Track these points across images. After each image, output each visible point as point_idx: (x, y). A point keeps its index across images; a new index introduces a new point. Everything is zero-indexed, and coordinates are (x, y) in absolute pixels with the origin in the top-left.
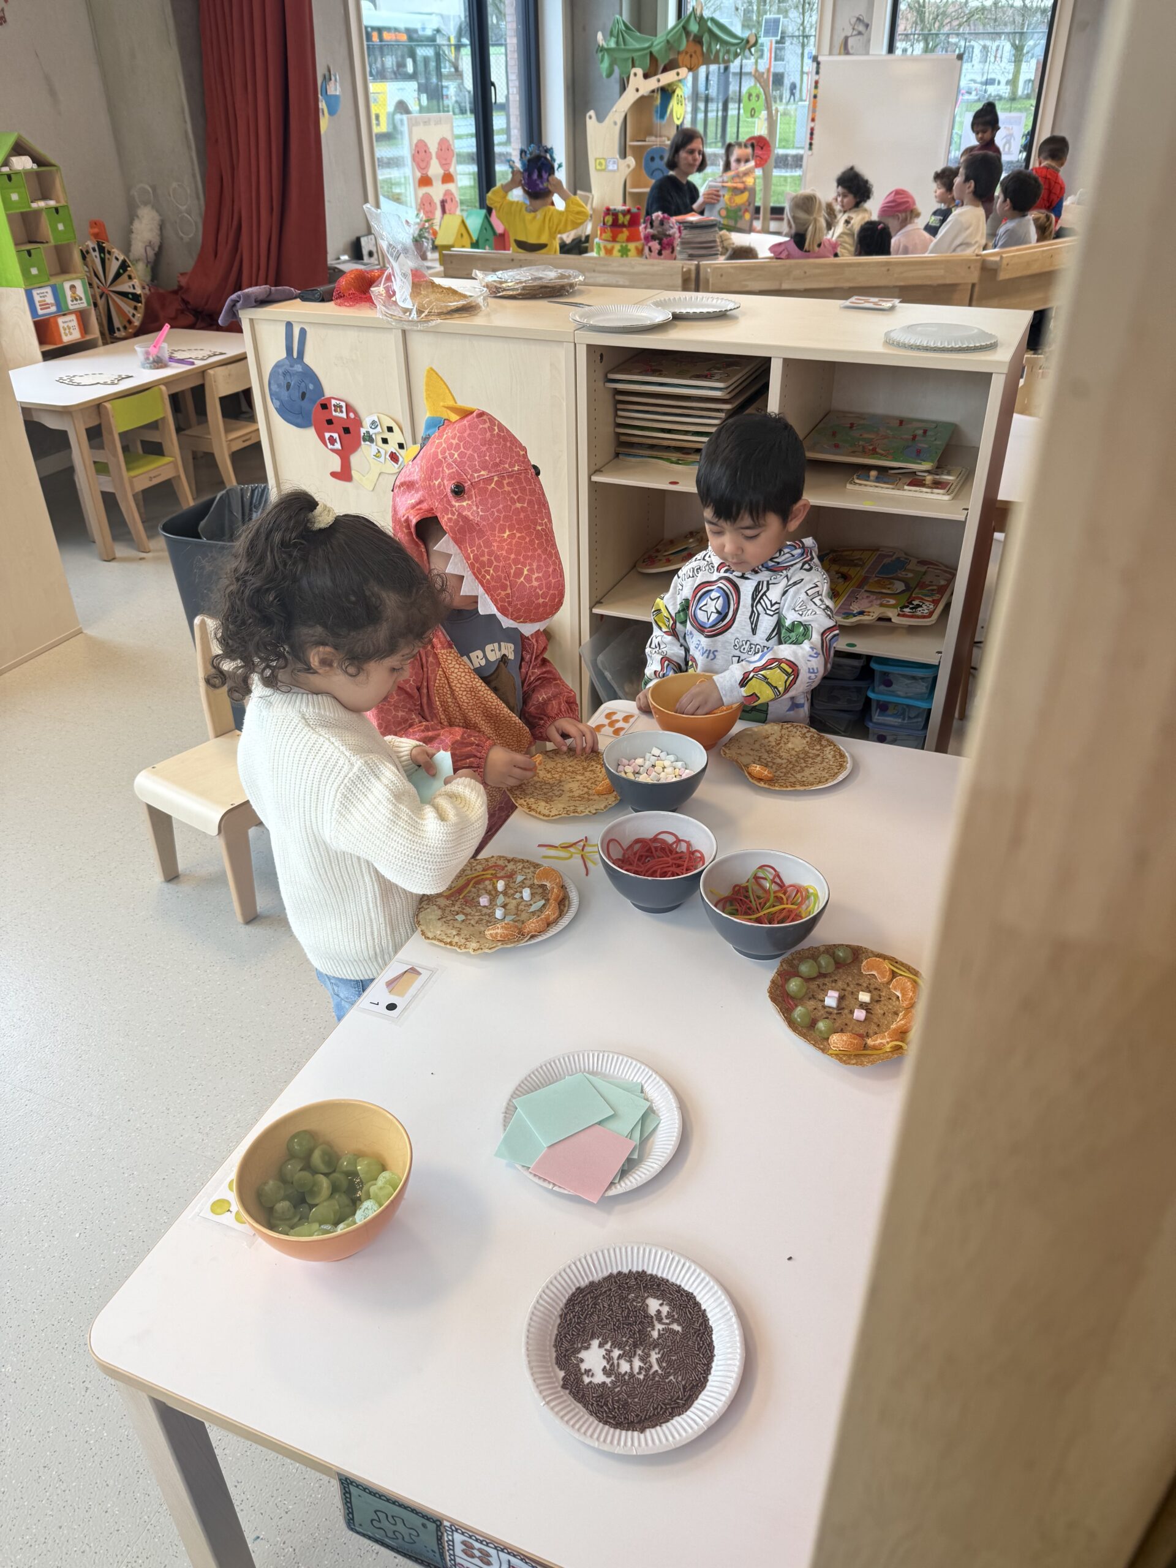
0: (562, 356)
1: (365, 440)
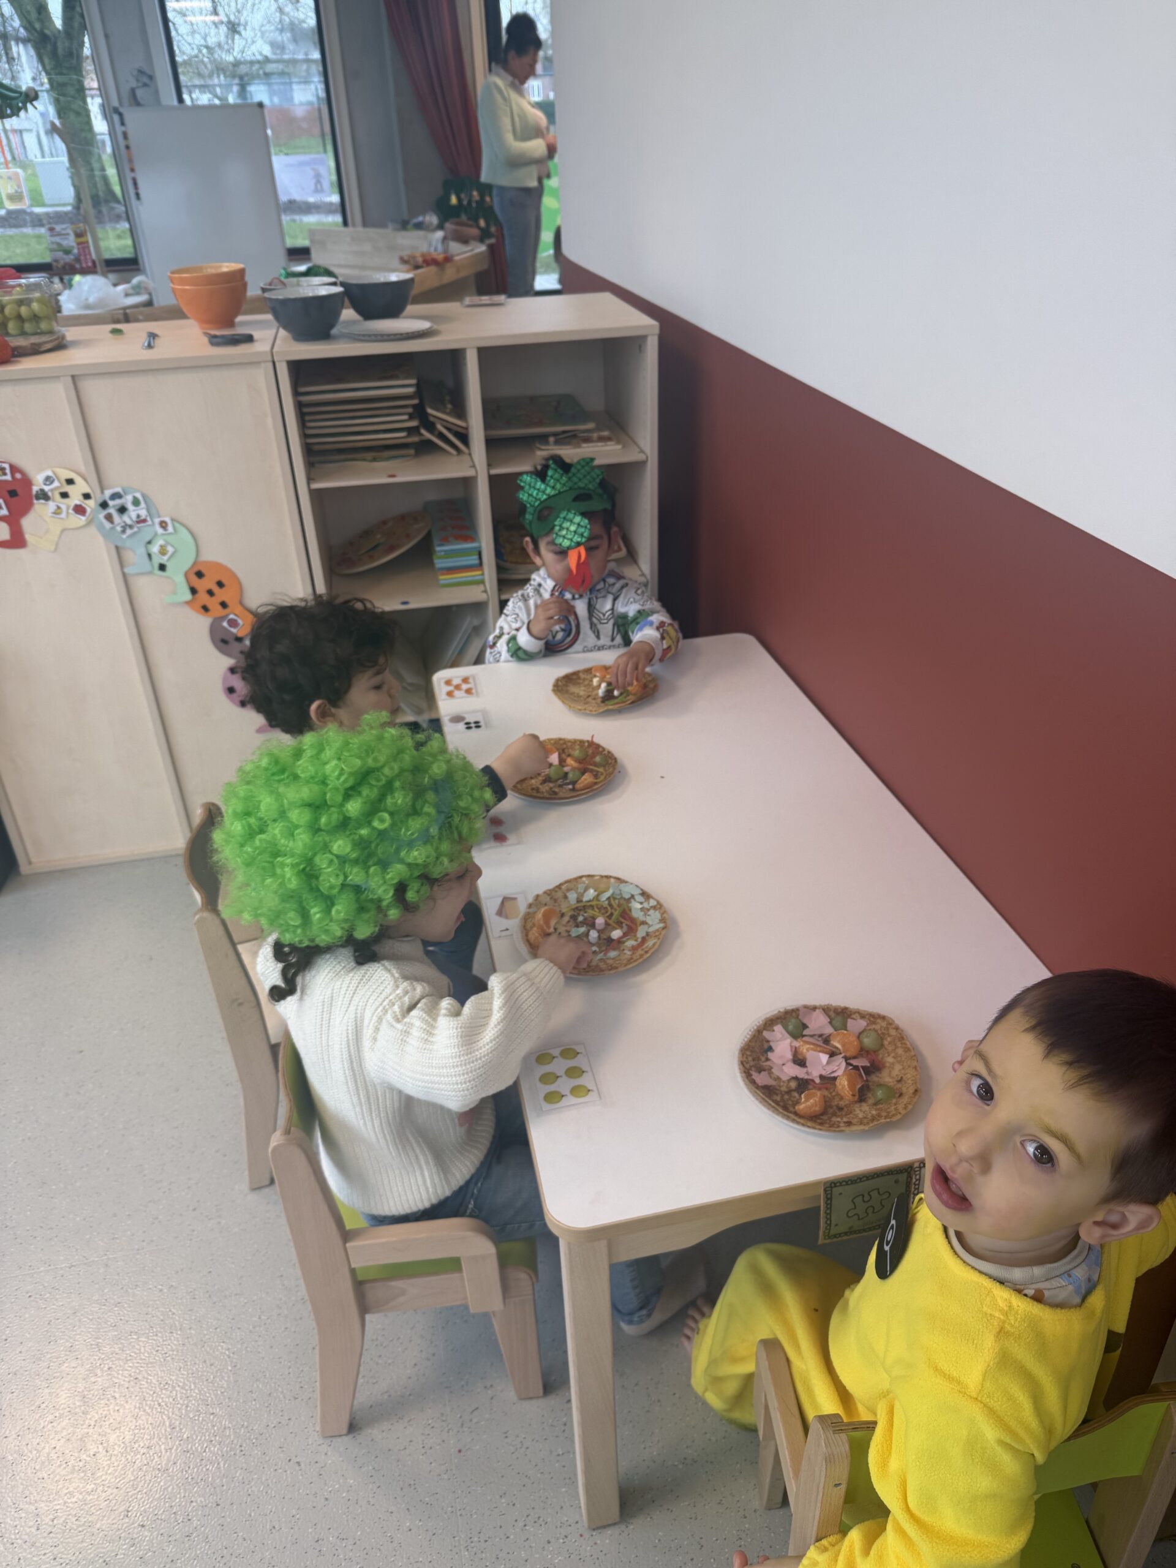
0: (261, 377)
1: (38, 498)
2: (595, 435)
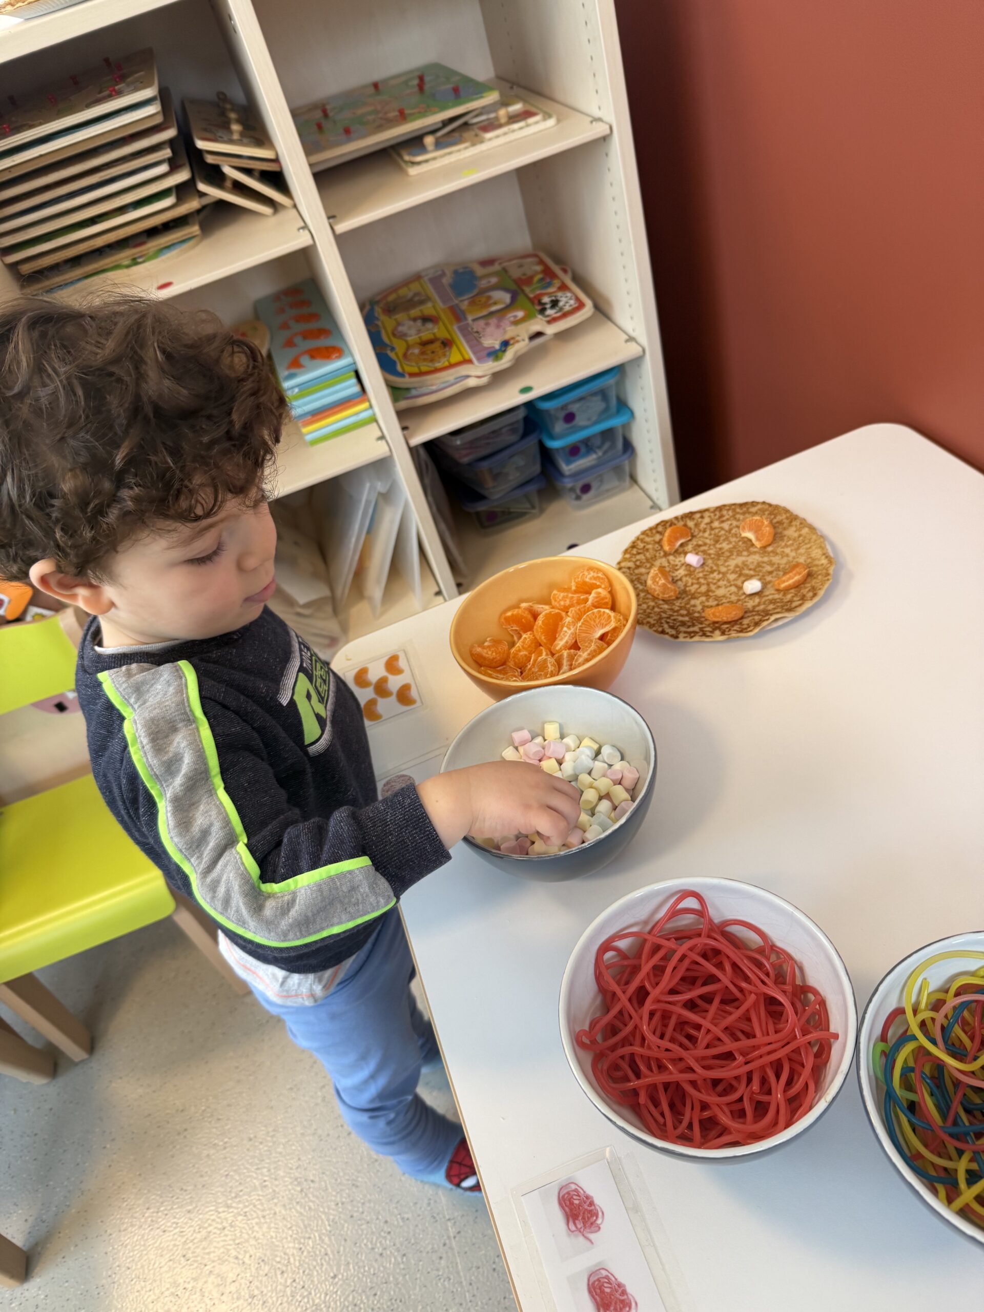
2: (502, 113)
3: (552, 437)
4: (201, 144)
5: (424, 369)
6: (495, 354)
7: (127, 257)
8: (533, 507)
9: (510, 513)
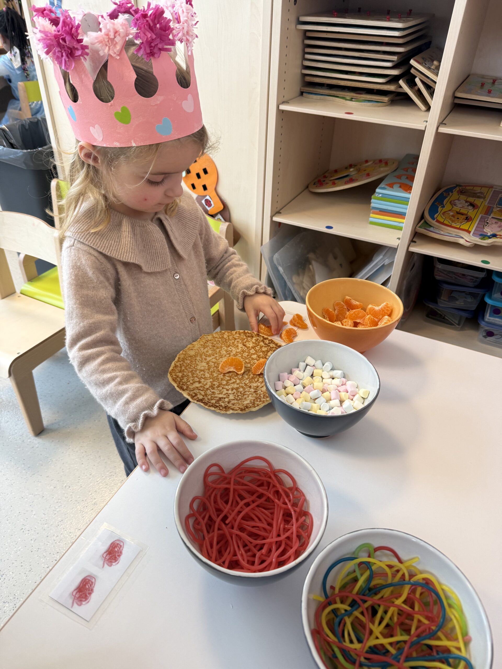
3: (490, 297)
4: (412, 62)
5: (446, 222)
6: (484, 236)
7: (349, 96)
8: (459, 324)
9: (444, 318)
